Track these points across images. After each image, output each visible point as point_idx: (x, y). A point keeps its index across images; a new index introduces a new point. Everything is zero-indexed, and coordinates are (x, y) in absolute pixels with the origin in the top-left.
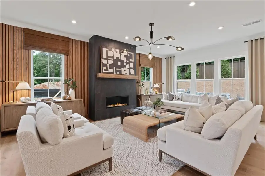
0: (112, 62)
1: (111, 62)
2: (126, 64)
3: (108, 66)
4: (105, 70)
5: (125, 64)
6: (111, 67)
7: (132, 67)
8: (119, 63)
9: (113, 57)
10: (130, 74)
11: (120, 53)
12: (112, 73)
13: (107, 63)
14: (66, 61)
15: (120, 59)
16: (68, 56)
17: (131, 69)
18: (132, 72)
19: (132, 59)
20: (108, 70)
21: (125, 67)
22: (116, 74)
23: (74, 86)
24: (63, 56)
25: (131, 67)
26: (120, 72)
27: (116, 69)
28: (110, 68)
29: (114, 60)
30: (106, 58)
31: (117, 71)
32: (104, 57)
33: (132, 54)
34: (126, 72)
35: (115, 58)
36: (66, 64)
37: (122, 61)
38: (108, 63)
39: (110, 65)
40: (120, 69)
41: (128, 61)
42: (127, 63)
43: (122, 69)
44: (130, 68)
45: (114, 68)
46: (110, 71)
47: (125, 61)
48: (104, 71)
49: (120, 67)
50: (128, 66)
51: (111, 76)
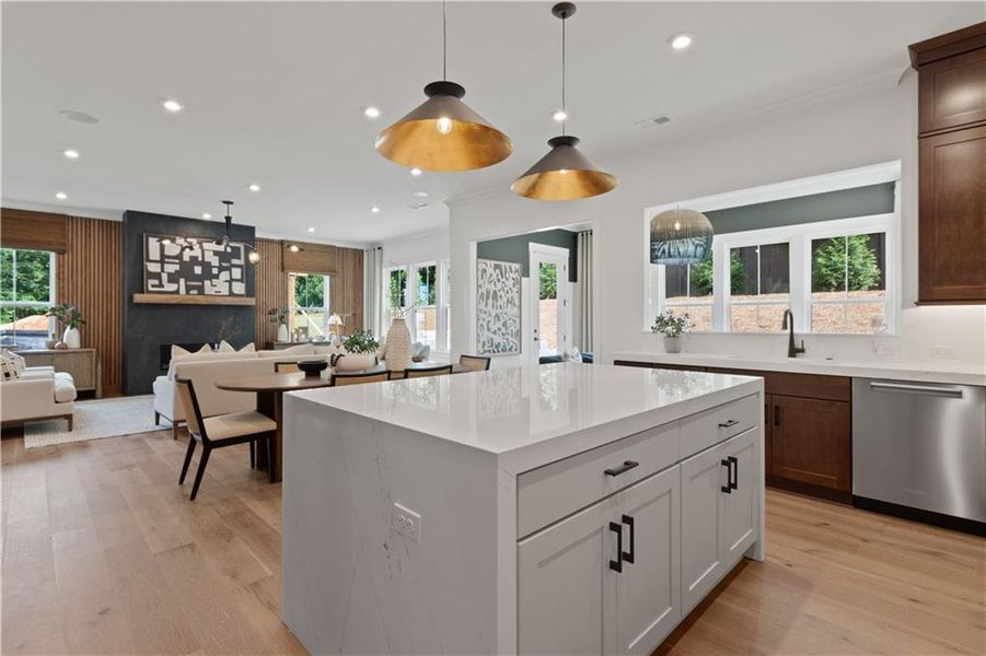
0: (177, 267)
1: (172, 268)
2: (220, 272)
3: (165, 277)
4: (153, 286)
5: (215, 271)
6: (173, 278)
7: (239, 277)
8: (198, 270)
9: (179, 257)
10: (231, 294)
11: (201, 247)
12: (177, 292)
13: (159, 271)
14: (59, 266)
15: (200, 259)
16: (66, 256)
17: (234, 283)
18: (239, 288)
19: (239, 258)
20: (163, 286)
21: (217, 277)
22: (188, 293)
23: (77, 321)
24: (53, 256)
25: (234, 277)
26: (201, 290)
27: (189, 283)
28: (169, 281)
29: (182, 263)
30: (158, 259)
31: (188, 289)
32: (151, 258)
33: (239, 248)
34: (216, 289)
35: (187, 259)
36: (58, 274)
37: (207, 266)
38: (163, 271)
39: (169, 274)
40: (200, 284)
41: (224, 264)
42: (221, 269)
43: (207, 283)
44: (231, 281)
45: (182, 281)
46: (173, 287)
47: (217, 264)
48: (151, 289)
49: (201, 278)
50: (224, 275)
51: (173, 299)
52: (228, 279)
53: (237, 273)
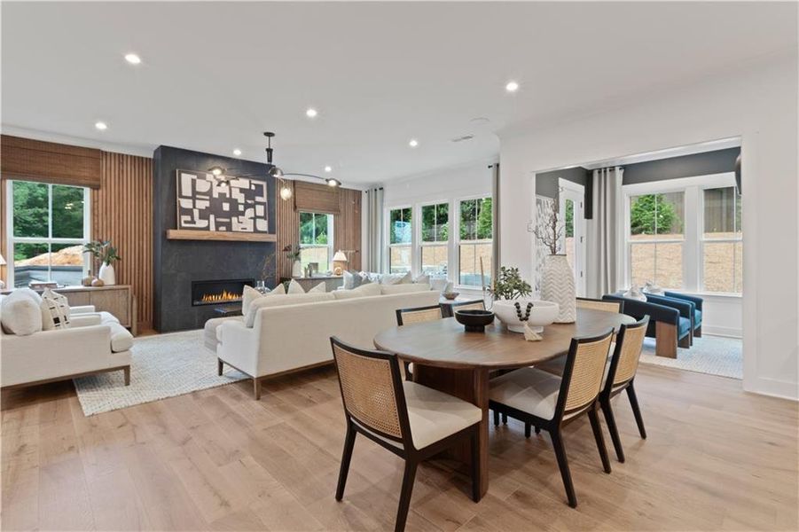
0: (207, 204)
1: (203, 204)
2: (245, 209)
3: (196, 213)
4: (186, 222)
5: (241, 208)
6: (204, 215)
7: (262, 214)
8: (226, 207)
9: (209, 193)
10: (256, 231)
11: (229, 184)
12: (207, 228)
13: (191, 207)
15: (228, 196)
17: (258, 220)
18: (263, 225)
19: (262, 195)
20: (194, 223)
21: (243, 214)
22: (217, 229)
23: (112, 258)
25: (258, 214)
26: (229, 227)
27: (218, 220)
28: (200, 218)
29: (212, 200)
30: (190, 195)
31: (218, 225)
32: (184, 194)
33: (262, 186)
34: (242, 225)
35: (215, 195)
37: (234, 203)
38: (194, 207)
39: (200, 210)
40: (228, 220)
41: (249, 202)
42: (246, 206)
43: (234, 220)
44: (255, 218)
45: (212, 217)
46: (203, 223)
47: (243, 201)
48: (183, 225)
49: (229, 215)
50: (249, 212)
51: (204, 236)
52: (253, 216)
53: (260, 210)
